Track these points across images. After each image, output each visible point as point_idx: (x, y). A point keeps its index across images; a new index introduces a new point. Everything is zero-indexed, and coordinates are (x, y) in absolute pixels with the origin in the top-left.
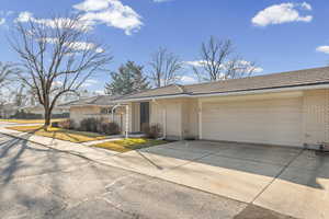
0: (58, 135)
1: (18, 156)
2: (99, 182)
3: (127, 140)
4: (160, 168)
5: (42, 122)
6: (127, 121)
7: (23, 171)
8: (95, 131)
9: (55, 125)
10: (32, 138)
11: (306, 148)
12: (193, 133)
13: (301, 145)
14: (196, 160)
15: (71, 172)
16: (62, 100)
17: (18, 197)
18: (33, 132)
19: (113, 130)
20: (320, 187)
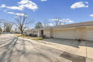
0: (24, 37)
1: (16, 41)
2: (33, 47)
3: (39, 38)
4: (46, 44)
5: (21, 34)
6: (39, 34)
7: (17, 45)
8: (32, 36)
9: (24, 35)
10: (19, 38)
11: (76, 40)
12: (52, 37)
13: (75, 39)
14: (53, 42)
15: (27, 45)
16: (25, 30)
17: (16, 50)
18: (19, 36)
19: (36, 36)
20: (79, 48)
